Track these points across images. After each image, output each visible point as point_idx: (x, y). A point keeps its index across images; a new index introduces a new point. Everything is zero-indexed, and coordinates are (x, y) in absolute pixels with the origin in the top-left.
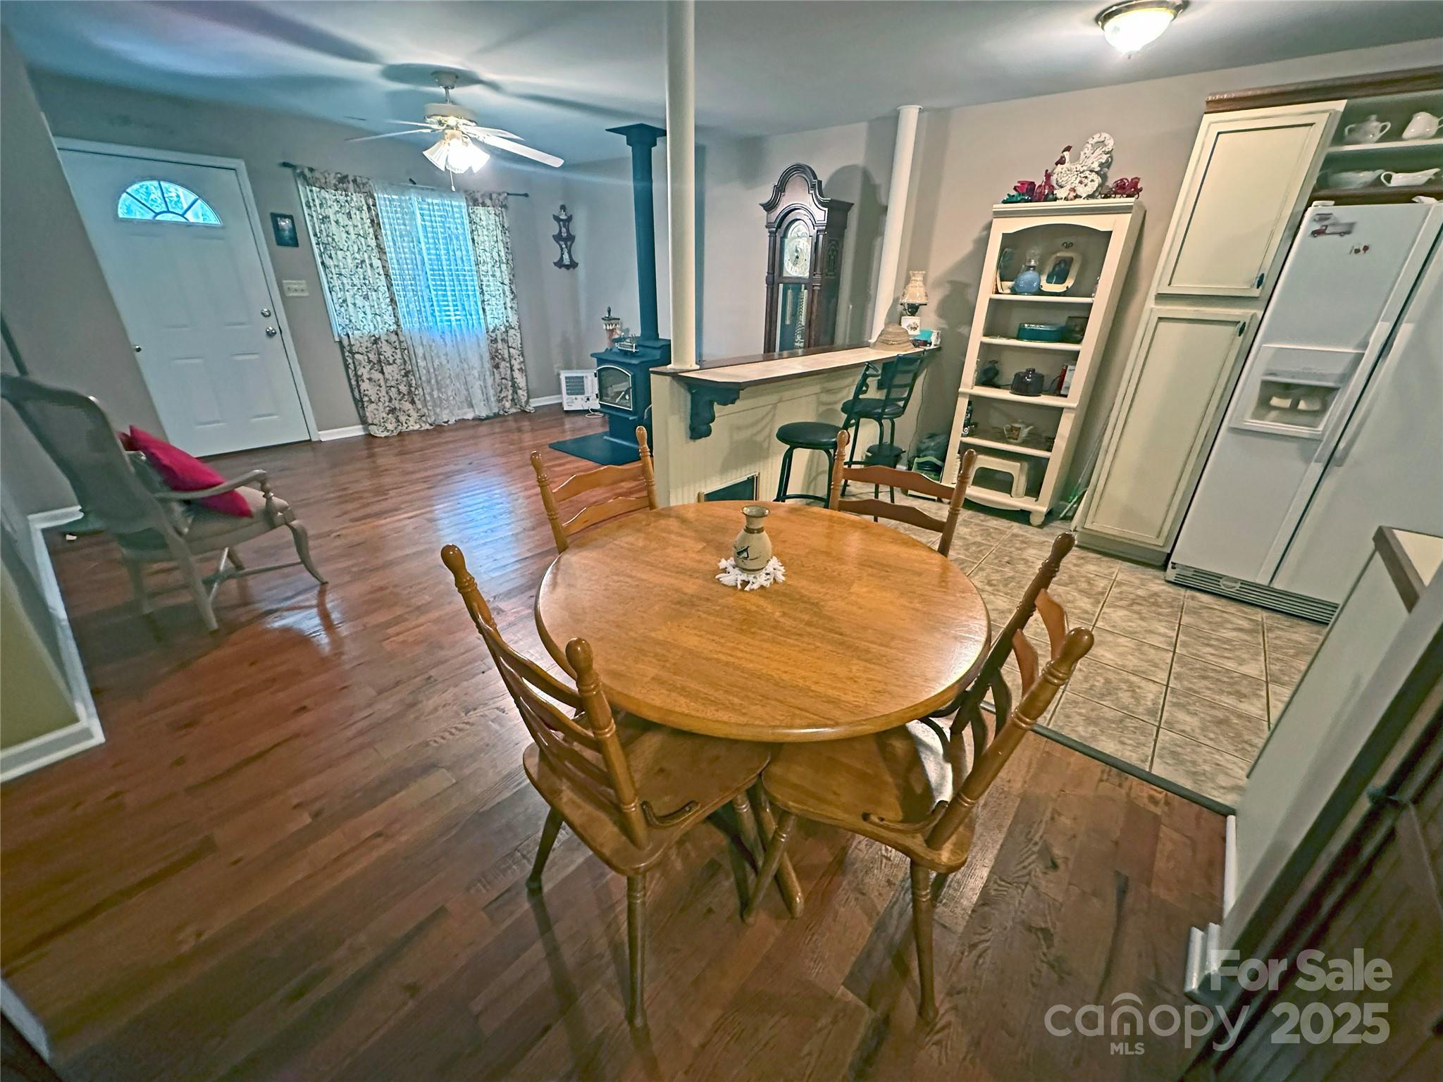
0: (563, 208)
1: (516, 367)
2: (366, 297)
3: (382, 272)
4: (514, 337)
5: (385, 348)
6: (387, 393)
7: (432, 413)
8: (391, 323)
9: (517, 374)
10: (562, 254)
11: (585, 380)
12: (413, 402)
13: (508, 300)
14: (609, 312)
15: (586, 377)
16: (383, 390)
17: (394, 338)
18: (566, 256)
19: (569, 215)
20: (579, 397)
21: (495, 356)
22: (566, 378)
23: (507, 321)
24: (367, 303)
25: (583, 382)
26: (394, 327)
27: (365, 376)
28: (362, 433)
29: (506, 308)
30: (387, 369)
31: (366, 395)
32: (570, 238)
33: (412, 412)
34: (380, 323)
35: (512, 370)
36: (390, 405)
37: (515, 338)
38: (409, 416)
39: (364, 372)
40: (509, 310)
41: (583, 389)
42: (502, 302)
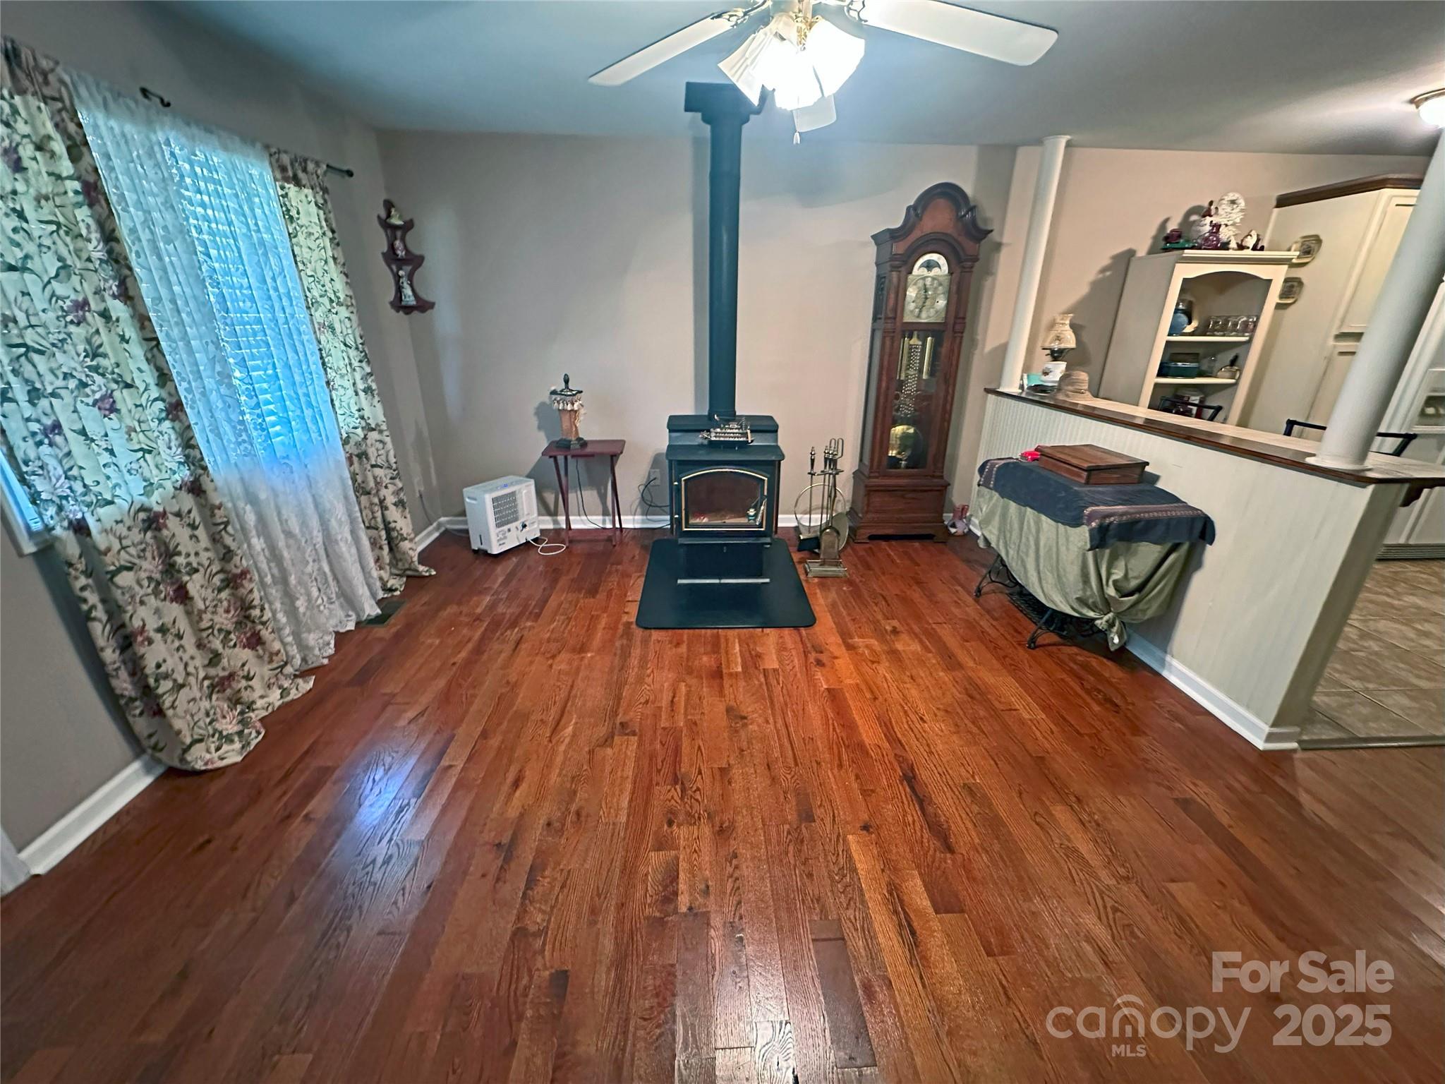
0: (389, 205)
1: (391, 500)
2: (108, 406)
3: (131, 332)
4: (380, 446)
5: (176, 530)
6: (200, 645)
7: (294, 650)
8: (174, 466)
9: (394, 514)
10: (399, 290)
11: (518, 496)
12: (255, 641)
13: (358, 376)
14: (567, 381)
15: (520, 490)
16: (189, 641)
17: (188, 501)
18: (408, 291)
19: (408, 218)
20: (512, 526)
21: (361, 490)
22: (494, 500)
23: (362, 418)
24: (113, 422)
25: (515, 500)
26: (185, 474)
27: (152, 624)
28: (147, 781)
29: (357, 394)
30: (195, 586)
31: (166, 676)
32: (415, 261)
33: (254, 667)
34: (155, 471)
35: (384, 508)
36: (212, 672)
37: (382, 449)
38: (248, 678)
39: (144, 616)
40: (362, 394)
41: (516, 512)
42: (352, 382)
